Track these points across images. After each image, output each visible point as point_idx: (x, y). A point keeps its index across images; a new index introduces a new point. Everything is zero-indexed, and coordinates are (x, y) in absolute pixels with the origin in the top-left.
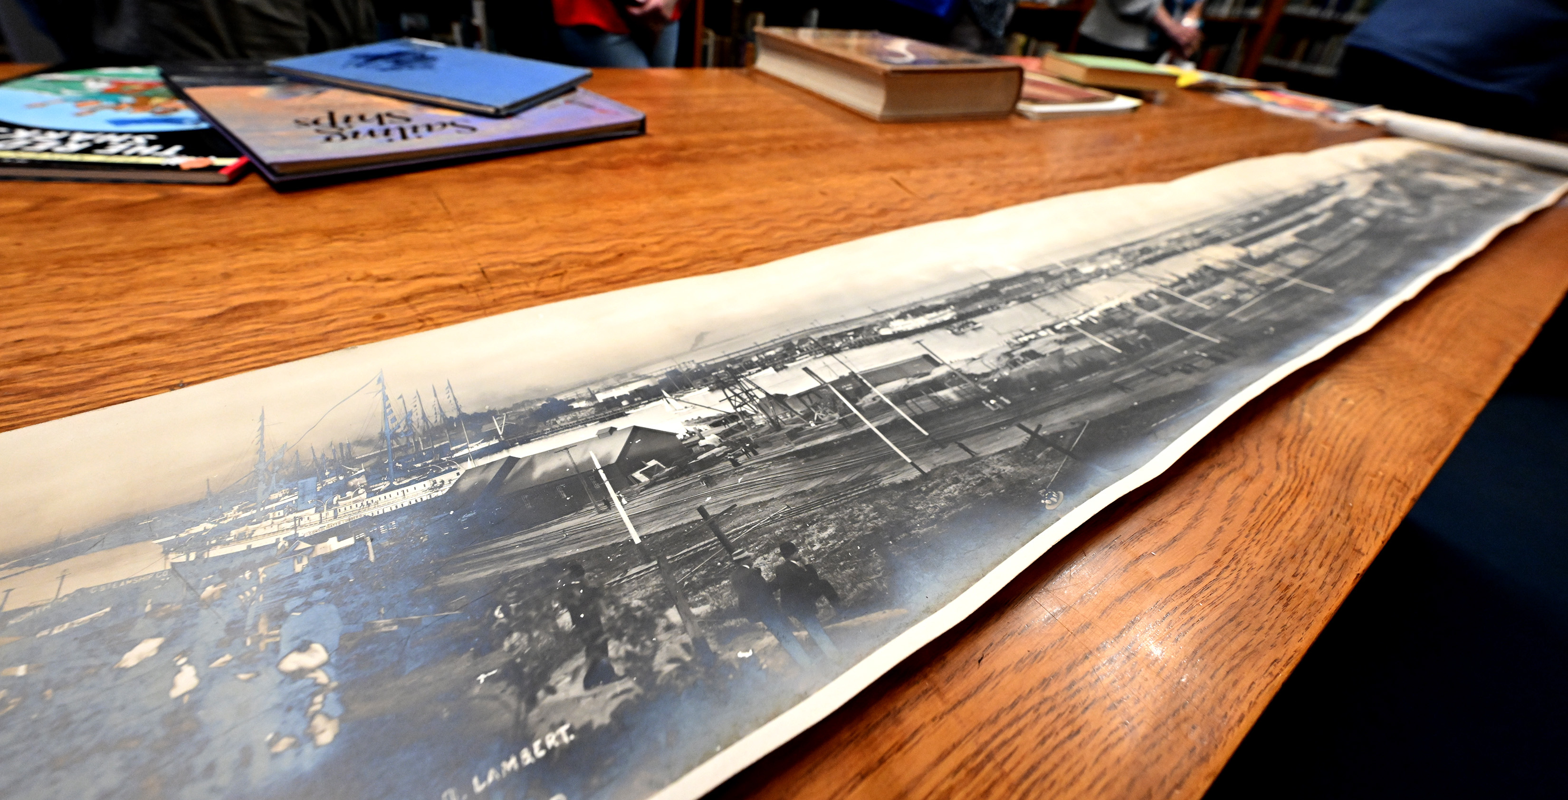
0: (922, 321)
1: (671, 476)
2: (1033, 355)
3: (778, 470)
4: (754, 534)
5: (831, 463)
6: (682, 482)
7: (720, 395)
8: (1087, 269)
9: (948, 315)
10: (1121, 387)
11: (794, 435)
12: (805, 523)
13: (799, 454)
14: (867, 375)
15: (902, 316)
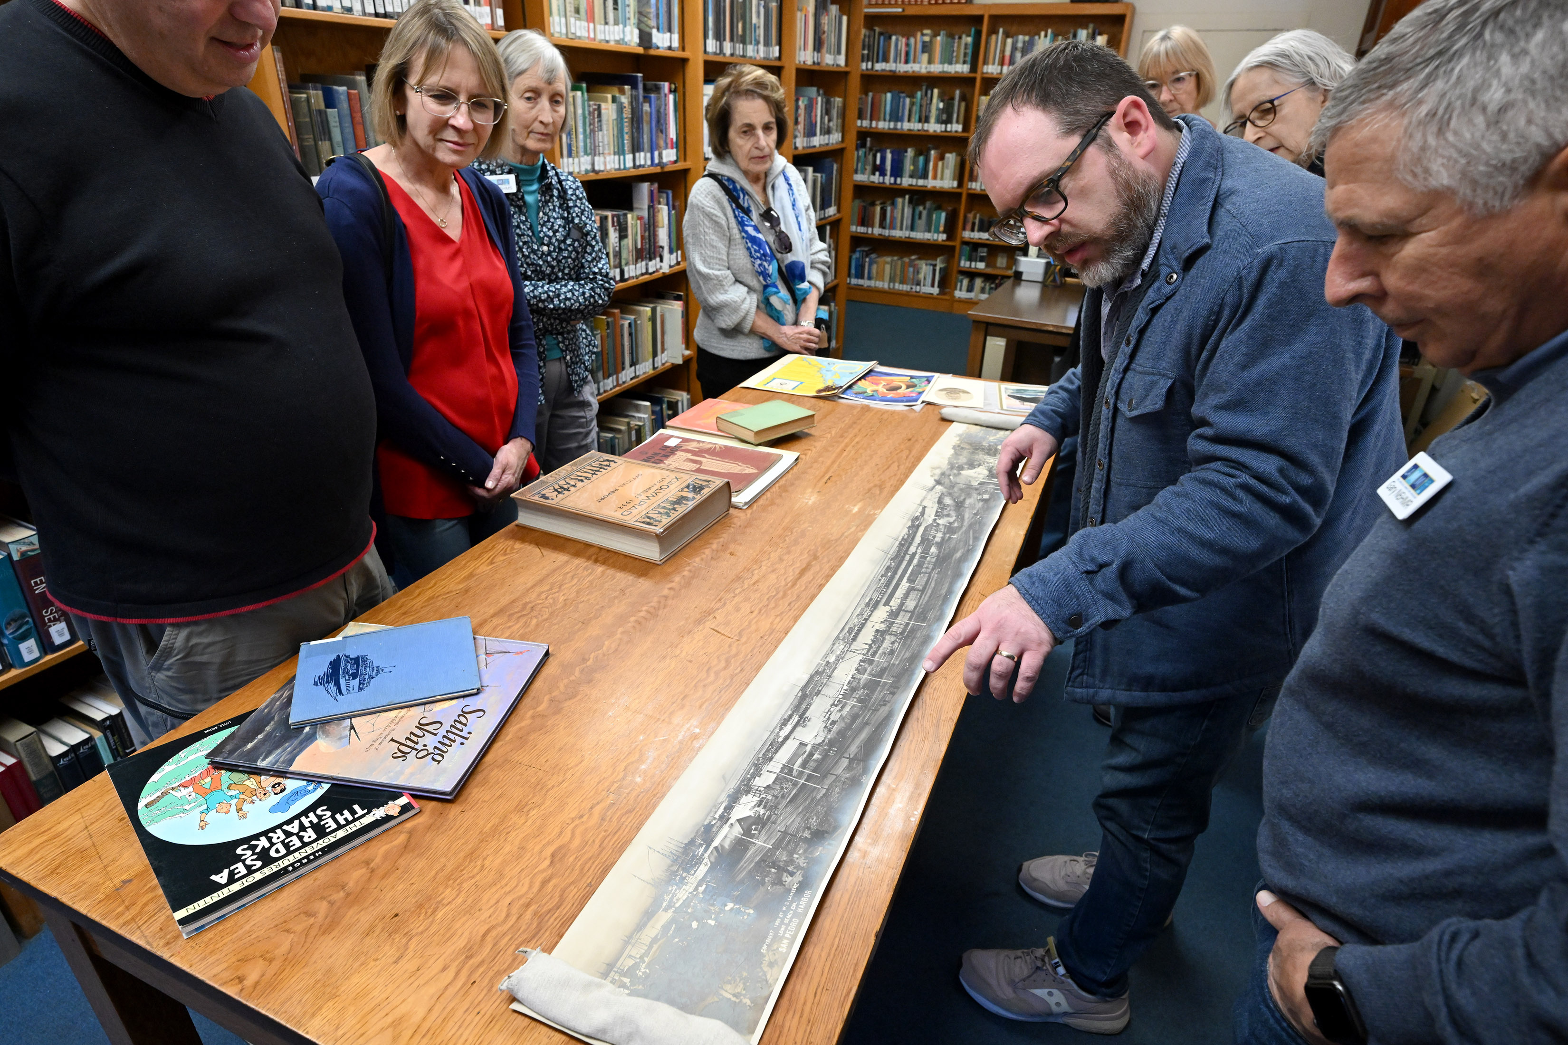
0: (789, 727)
1: (763, 827)
2: (834, 723)
3: (789, 809)
4: (798, 829)
5: (800, 800)
6: (767, 827)
7: (750, 796)
8: (832, 659)
9: (796, 718)
10: (867, 724)
11: (783, 796)
12: (808, 819)
13: (790, 802)
14: (788, 762)
15: (781, 729)
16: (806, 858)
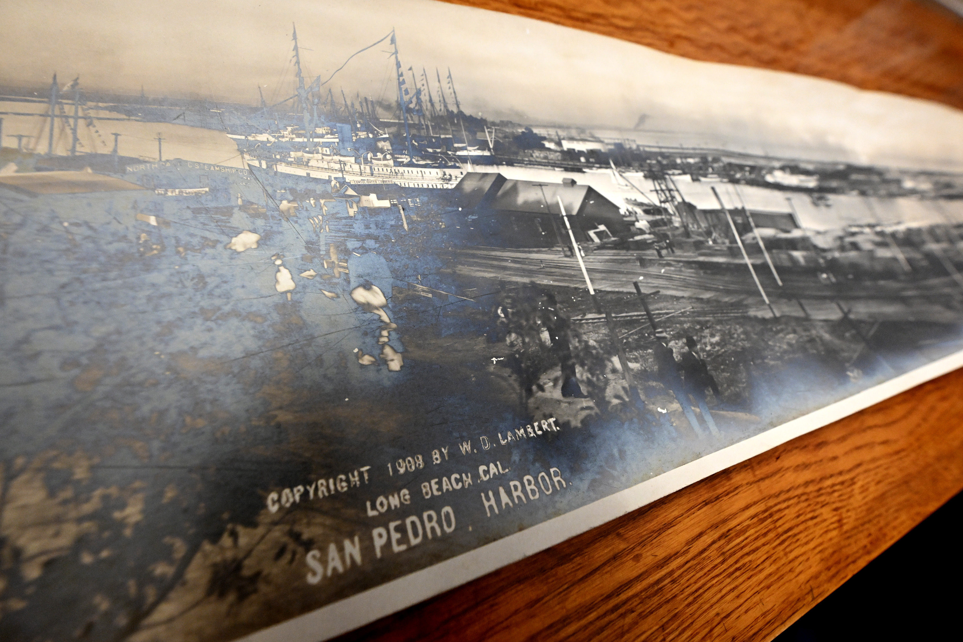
0: (793, 180)
1: (616, 246)
2: (855, 246)
3: (688, 273)
4: (670, 321)
5: (720, 281)
6: (623, 255)
7: (649, 185)
8: (908, 184)
9: (811, 183)
10: (904, 300)
11: (698, 246)
12: (704, 325)
13: (702, 265)
14: (755, 215)
15: (783, 169)
16: (631, 391)
